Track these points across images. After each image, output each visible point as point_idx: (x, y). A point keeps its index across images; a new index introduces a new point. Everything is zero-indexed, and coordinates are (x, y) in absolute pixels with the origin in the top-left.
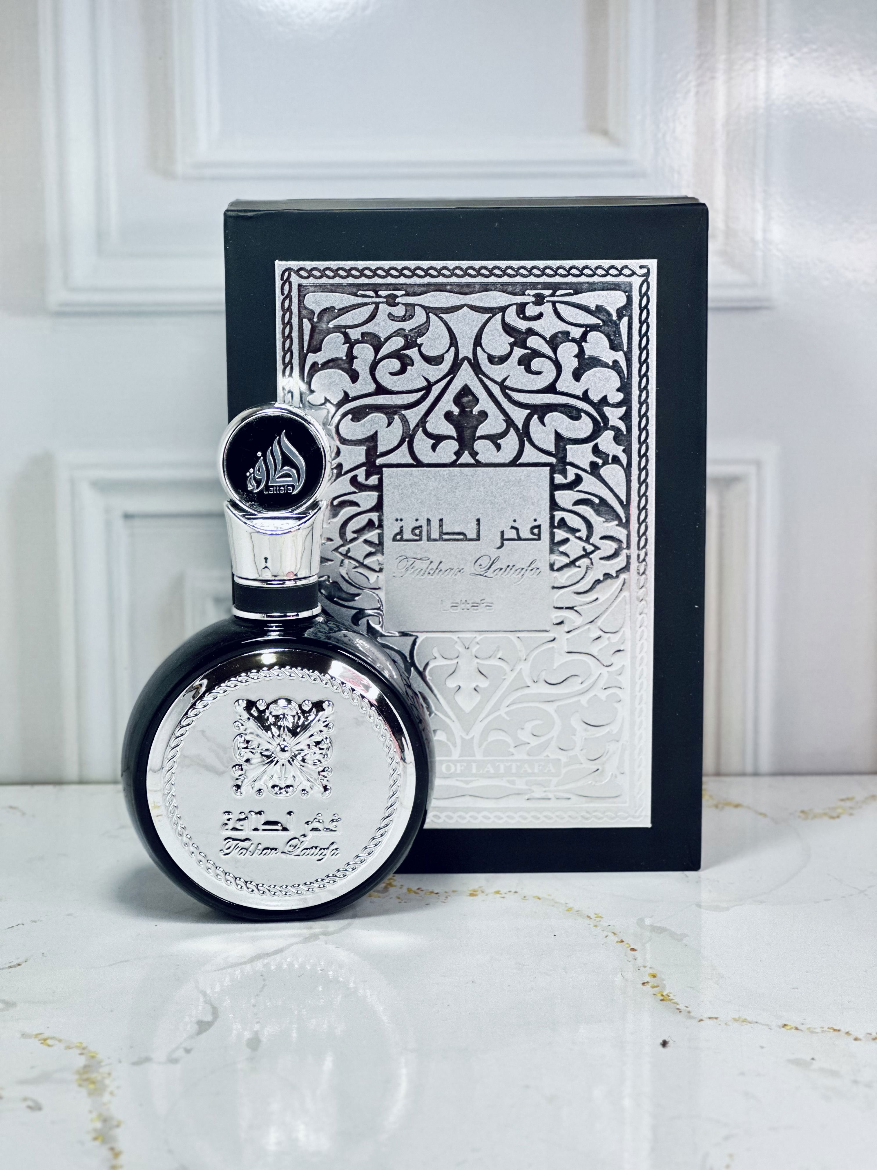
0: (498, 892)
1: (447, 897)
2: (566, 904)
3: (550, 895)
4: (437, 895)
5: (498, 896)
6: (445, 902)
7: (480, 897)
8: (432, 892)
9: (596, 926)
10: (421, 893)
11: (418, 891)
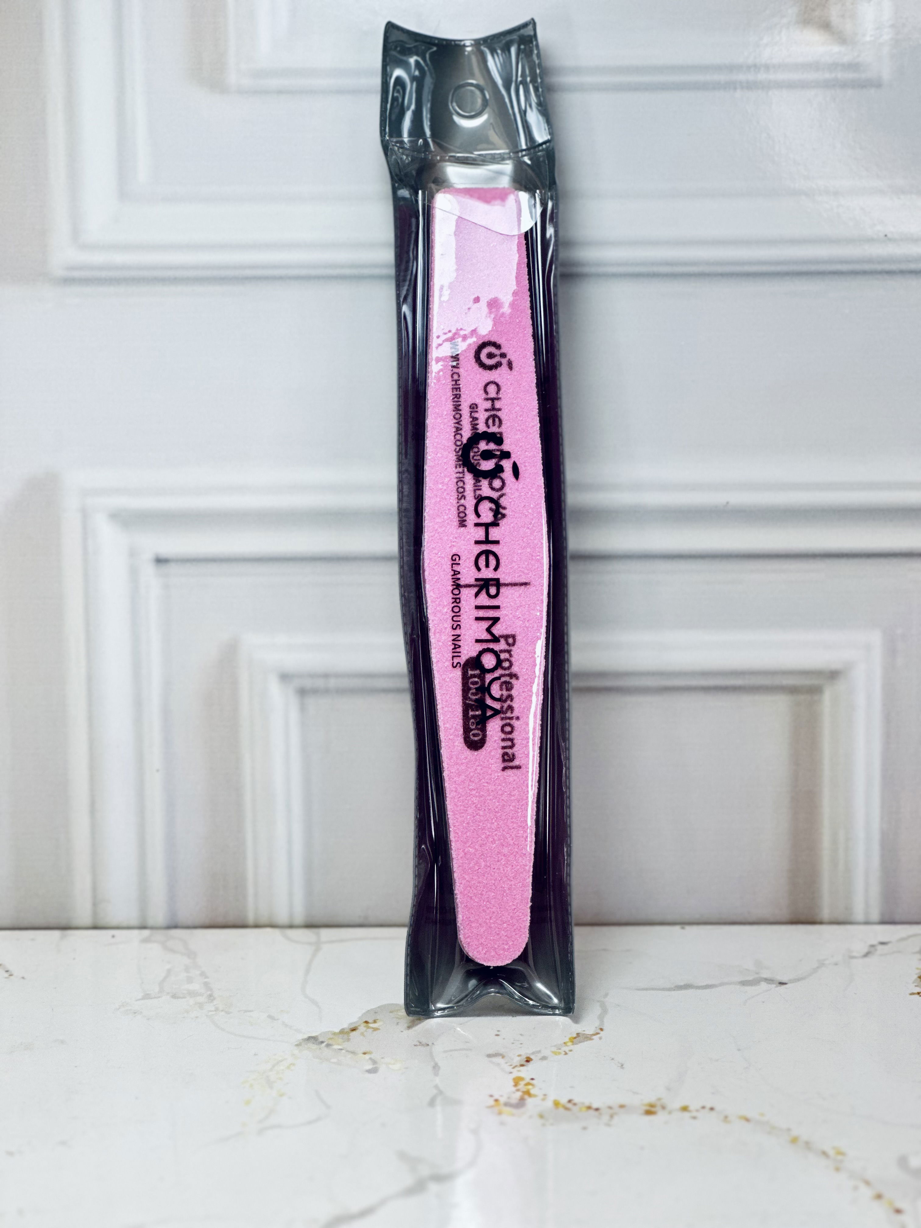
0: (685, 1109)
1: (612, 1116)
2: (789, 1130)
3: (762, 1115)
4: (596, 1113)
5: (686, 1115)
6: (608, 1125)
7: (660, 1117)
8: (589, 1108)
9: (837, 1169)
10: (575, 1109)
11: (570, 1106)
